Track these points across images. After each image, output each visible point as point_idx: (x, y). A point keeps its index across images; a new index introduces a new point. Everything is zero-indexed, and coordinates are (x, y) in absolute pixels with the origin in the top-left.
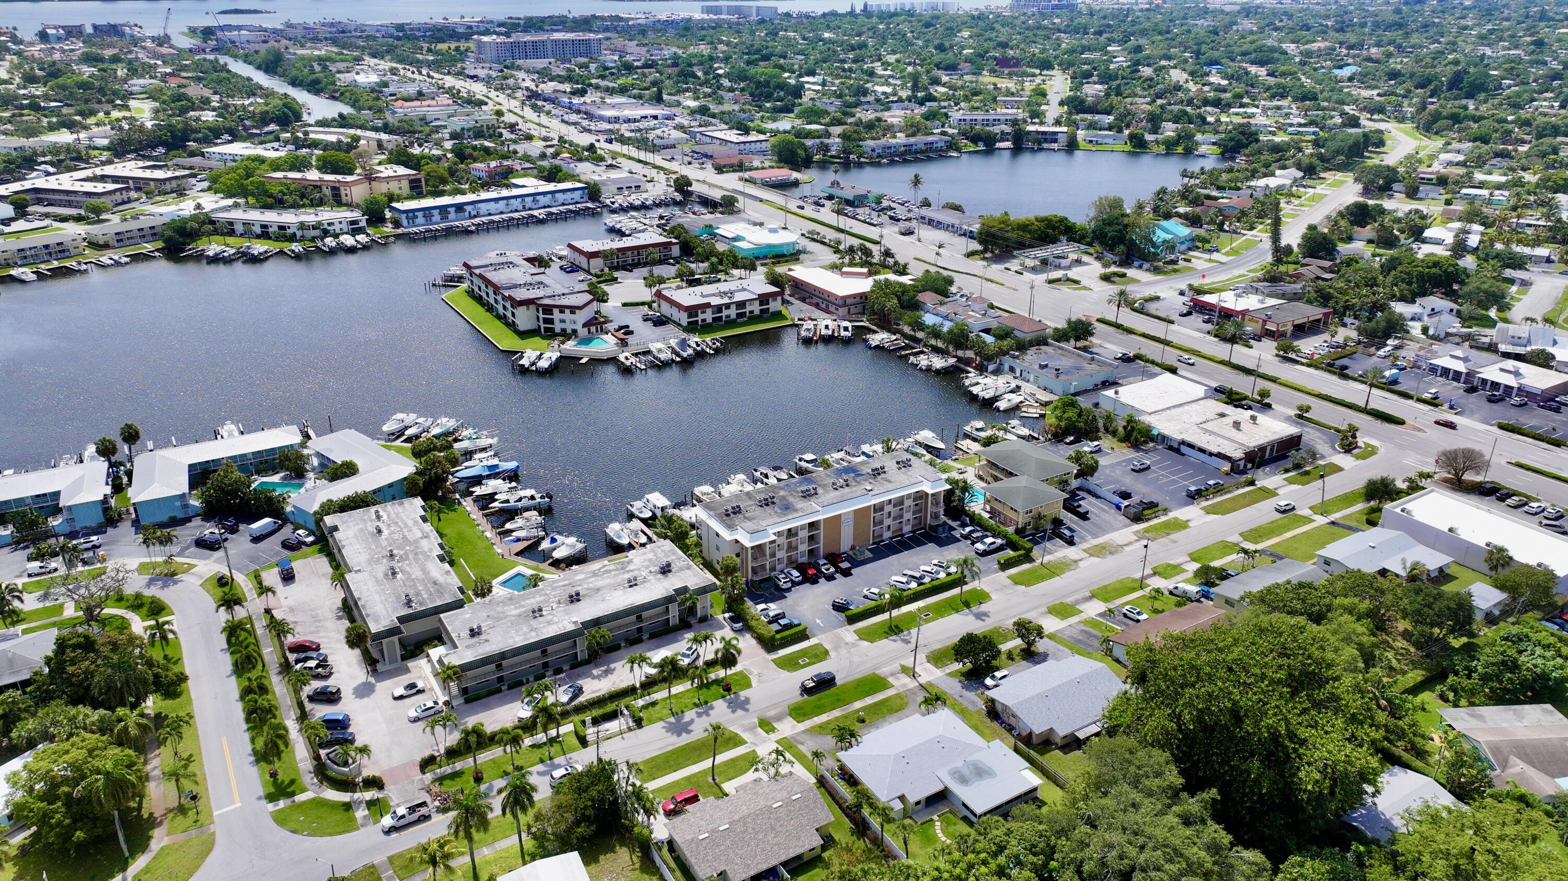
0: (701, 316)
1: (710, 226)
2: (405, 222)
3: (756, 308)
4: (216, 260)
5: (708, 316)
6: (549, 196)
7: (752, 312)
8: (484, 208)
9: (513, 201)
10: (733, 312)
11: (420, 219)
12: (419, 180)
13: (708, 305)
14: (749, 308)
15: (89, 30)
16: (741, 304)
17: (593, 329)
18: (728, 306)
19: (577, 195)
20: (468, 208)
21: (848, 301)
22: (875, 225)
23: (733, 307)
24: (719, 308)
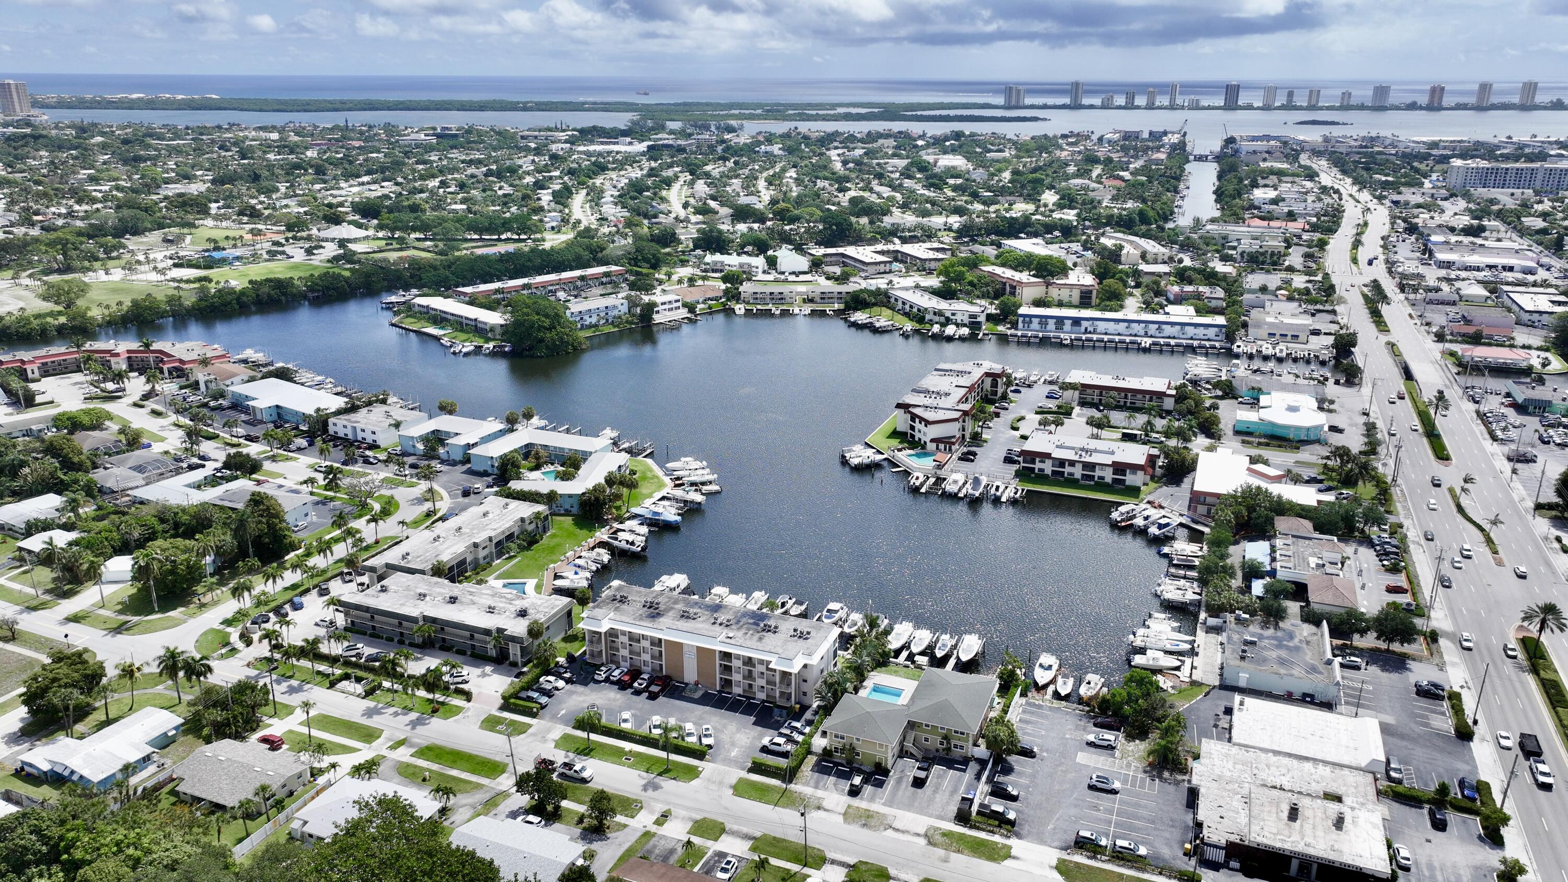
0: (1038, 465)
1: (1260, 390)
2: (1020, 325)
3: (1108, 475)
4: (855, 325)
5: (1048, 467)
6: (1178, 327)
7: (1102, 478)
8: (1102, 326)
9: (1134, 325)
10: (1078, 472)
11: (1035, 324)
12: (1091, 292)
13: (1048, 456)
14: (1098, 473)
15: (1146, 135)
16: (1090, 466)
17: (942, 446)
18: (1072, 463)
19: (1211, 332)
20: (1085, 324)
21: (1209, 500)
22: (1494, 438)
23: (1079, 467)
24: (1062, 463)
